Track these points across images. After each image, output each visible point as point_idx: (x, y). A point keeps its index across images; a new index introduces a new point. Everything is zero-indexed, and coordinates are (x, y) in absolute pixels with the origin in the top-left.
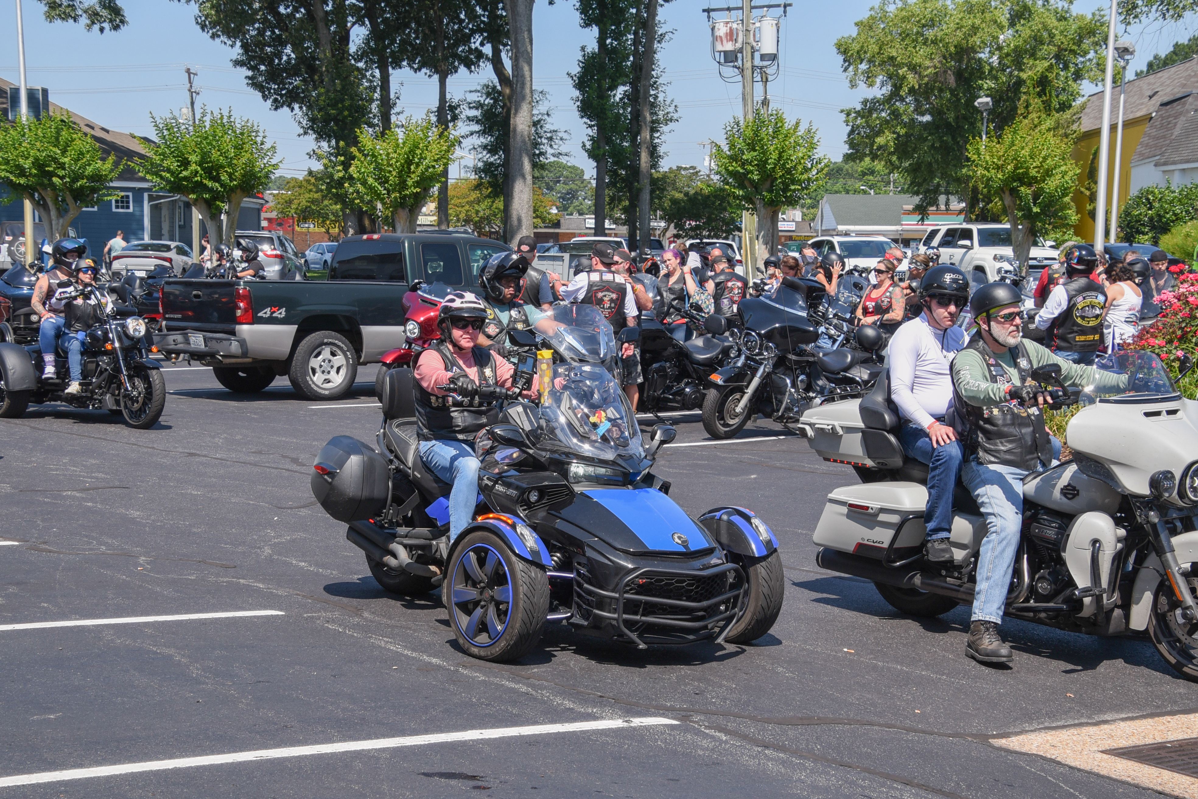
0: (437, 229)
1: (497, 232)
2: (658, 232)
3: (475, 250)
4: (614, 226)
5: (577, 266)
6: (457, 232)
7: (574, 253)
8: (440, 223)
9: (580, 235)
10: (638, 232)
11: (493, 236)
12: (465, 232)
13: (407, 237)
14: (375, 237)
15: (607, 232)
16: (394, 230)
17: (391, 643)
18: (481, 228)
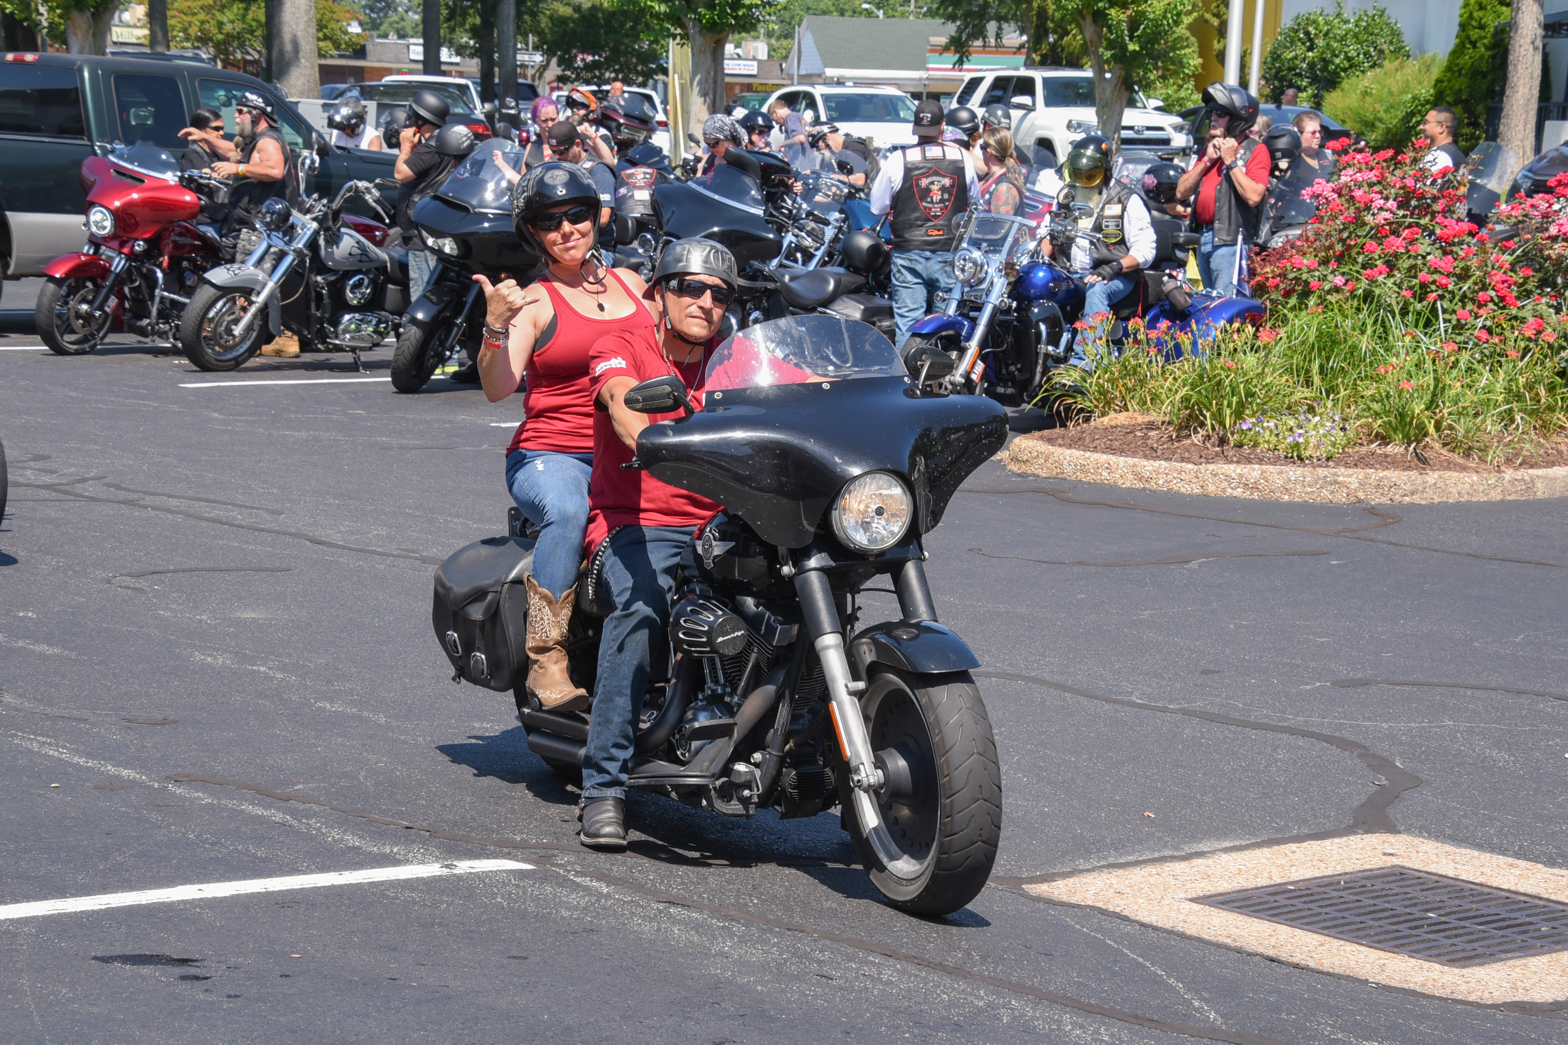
0: (147, 50)
1: (255, 62)
2: (530, 72)
3: (213, 90)
4: (458, 59)
5: (388, 124)
6: (182, 58)
7: (386, 101)
8: (153, 40)
9: (400, 72)
10: (496, 69)
11: (250, 68)
12: (197, 58)
13: (88, 62)
14: (29, 57)
15: (443, 68)
16: (68, 50)
17: (50, 744)
18: (227, 53)
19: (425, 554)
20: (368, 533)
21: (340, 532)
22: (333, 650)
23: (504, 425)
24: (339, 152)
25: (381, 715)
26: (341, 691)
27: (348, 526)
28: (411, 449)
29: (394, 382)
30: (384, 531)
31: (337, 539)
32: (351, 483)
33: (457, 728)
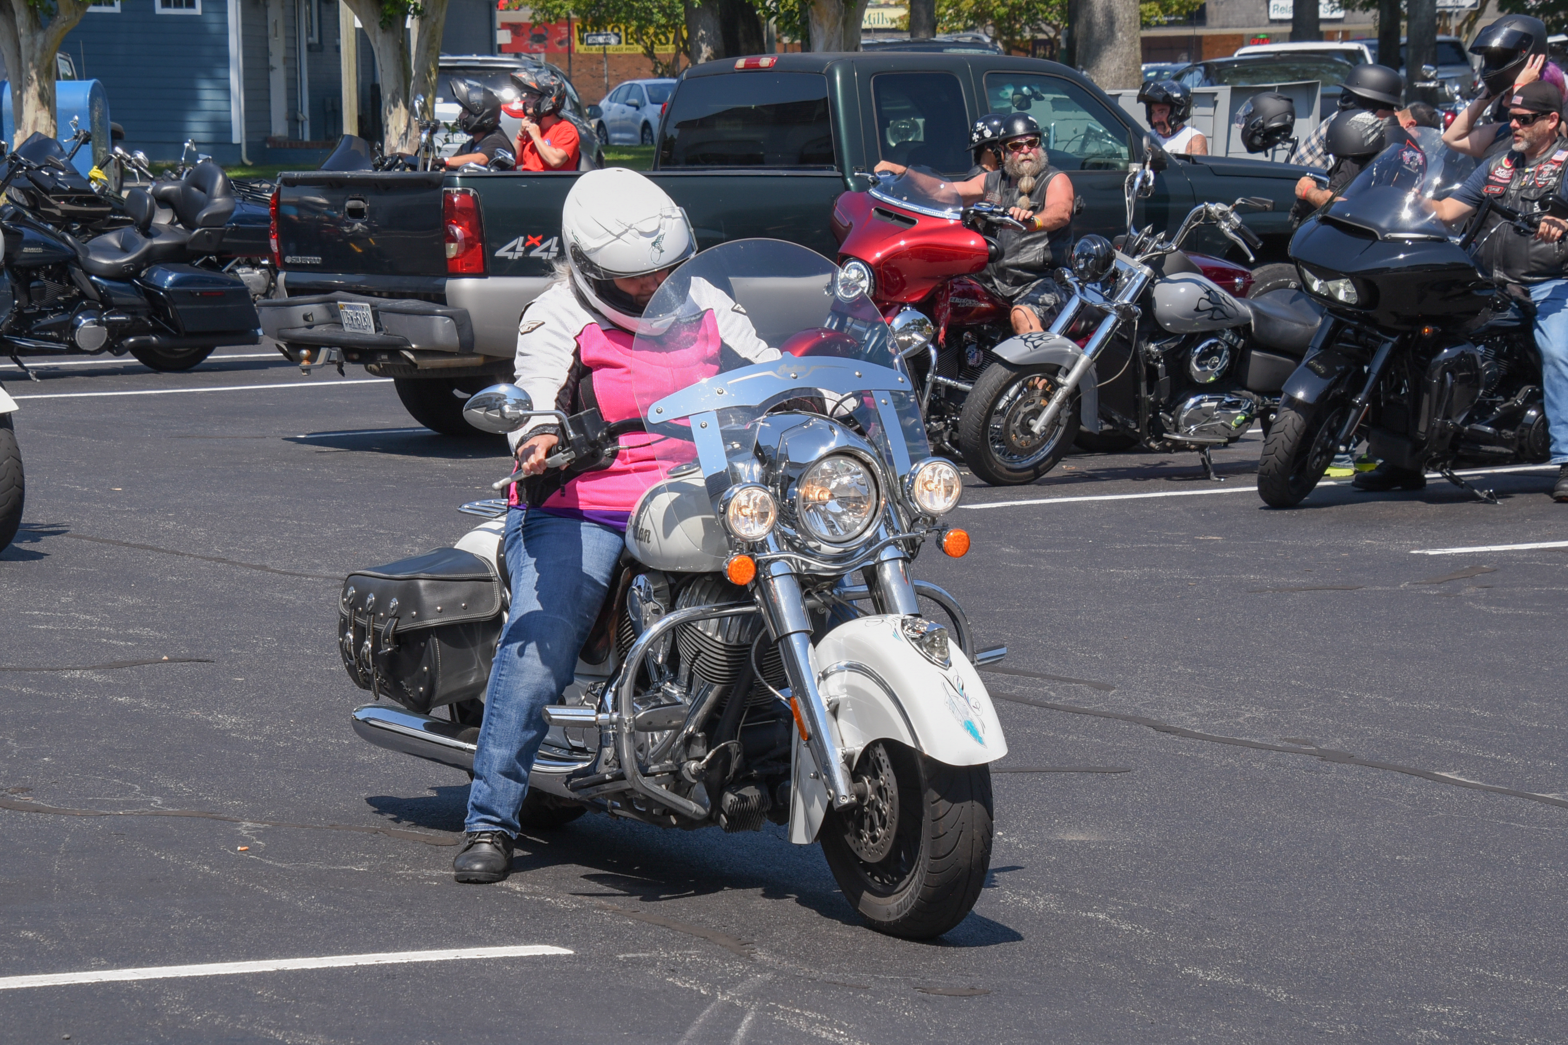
0: (907, 37)
1: (1050, 43)
2: (1454, 23)
3: (1001, 86)
4: (1340, 14)
5: (1249, 117)
6: (957, 44)
7: (1242, 84)
8: (914, 23)
9: (1255, 40)
10: (1404, 23)
11: (1040, 51)
12: (977, 43)
13: (840, 61)
14: (765, 61)
15: (1323, 27)
16: (807, 46)
17: (822, 1023)
18: (1012, 33)
19: (1324, 746)
20: (1238, 715)
21: (1197, 715)
22: (1200, 889)
23: (1431, 552)
24: (1180, 163)
25: (1280, 988)
26: (1217, 950)
27: (1208, 706)
28: (1293, 590)
29: (1262, 492)
30: (1260, 713)
31: (1191, 723)
32: (1208, 642)
33: (1397, 1011)
